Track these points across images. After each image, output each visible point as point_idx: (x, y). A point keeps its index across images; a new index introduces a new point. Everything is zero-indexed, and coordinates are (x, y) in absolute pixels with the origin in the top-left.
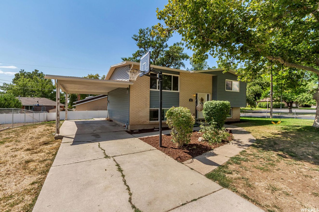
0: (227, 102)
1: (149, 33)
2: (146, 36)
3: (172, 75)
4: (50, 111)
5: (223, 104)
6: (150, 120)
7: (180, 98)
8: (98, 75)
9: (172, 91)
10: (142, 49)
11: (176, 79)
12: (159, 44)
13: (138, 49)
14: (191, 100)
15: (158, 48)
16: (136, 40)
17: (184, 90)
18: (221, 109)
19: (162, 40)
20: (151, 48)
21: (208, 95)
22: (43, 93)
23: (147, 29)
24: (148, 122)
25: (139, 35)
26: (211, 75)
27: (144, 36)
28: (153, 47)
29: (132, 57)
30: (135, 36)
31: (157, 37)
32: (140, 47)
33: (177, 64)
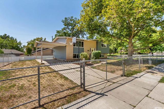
0: (100, 51)
1: (69, 20)
2: (68, 21)
3: (81, 41)
4: (20, 56)
5: (99, 52)
6: (73, 58)
7: (84, 50)
8: (42, 38)
9: (81, 47)
10: (66, 27)
11: (83, 43)
12: (74, 24)
13: (64, 26)
14: (88, 51)
15: (74, 26)
16: (63, 22)
17: (86, 47)
18: (98, 54)
19: (76, 23)
20: (70, 26)
21: (95, 49)
22: (13, 47)
23: (69, 18)
24: (73, 59)
25: (64, 20)
26: (96, 41)
27: (67, 21)
28: (72, 26)
29: (61, 30)
30: (63, 20)
31: (73, 22)
32: (65, 26)
33: (82, 34)
